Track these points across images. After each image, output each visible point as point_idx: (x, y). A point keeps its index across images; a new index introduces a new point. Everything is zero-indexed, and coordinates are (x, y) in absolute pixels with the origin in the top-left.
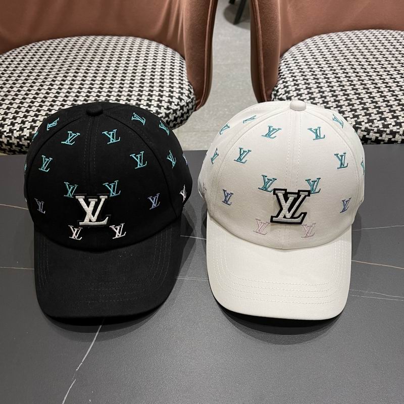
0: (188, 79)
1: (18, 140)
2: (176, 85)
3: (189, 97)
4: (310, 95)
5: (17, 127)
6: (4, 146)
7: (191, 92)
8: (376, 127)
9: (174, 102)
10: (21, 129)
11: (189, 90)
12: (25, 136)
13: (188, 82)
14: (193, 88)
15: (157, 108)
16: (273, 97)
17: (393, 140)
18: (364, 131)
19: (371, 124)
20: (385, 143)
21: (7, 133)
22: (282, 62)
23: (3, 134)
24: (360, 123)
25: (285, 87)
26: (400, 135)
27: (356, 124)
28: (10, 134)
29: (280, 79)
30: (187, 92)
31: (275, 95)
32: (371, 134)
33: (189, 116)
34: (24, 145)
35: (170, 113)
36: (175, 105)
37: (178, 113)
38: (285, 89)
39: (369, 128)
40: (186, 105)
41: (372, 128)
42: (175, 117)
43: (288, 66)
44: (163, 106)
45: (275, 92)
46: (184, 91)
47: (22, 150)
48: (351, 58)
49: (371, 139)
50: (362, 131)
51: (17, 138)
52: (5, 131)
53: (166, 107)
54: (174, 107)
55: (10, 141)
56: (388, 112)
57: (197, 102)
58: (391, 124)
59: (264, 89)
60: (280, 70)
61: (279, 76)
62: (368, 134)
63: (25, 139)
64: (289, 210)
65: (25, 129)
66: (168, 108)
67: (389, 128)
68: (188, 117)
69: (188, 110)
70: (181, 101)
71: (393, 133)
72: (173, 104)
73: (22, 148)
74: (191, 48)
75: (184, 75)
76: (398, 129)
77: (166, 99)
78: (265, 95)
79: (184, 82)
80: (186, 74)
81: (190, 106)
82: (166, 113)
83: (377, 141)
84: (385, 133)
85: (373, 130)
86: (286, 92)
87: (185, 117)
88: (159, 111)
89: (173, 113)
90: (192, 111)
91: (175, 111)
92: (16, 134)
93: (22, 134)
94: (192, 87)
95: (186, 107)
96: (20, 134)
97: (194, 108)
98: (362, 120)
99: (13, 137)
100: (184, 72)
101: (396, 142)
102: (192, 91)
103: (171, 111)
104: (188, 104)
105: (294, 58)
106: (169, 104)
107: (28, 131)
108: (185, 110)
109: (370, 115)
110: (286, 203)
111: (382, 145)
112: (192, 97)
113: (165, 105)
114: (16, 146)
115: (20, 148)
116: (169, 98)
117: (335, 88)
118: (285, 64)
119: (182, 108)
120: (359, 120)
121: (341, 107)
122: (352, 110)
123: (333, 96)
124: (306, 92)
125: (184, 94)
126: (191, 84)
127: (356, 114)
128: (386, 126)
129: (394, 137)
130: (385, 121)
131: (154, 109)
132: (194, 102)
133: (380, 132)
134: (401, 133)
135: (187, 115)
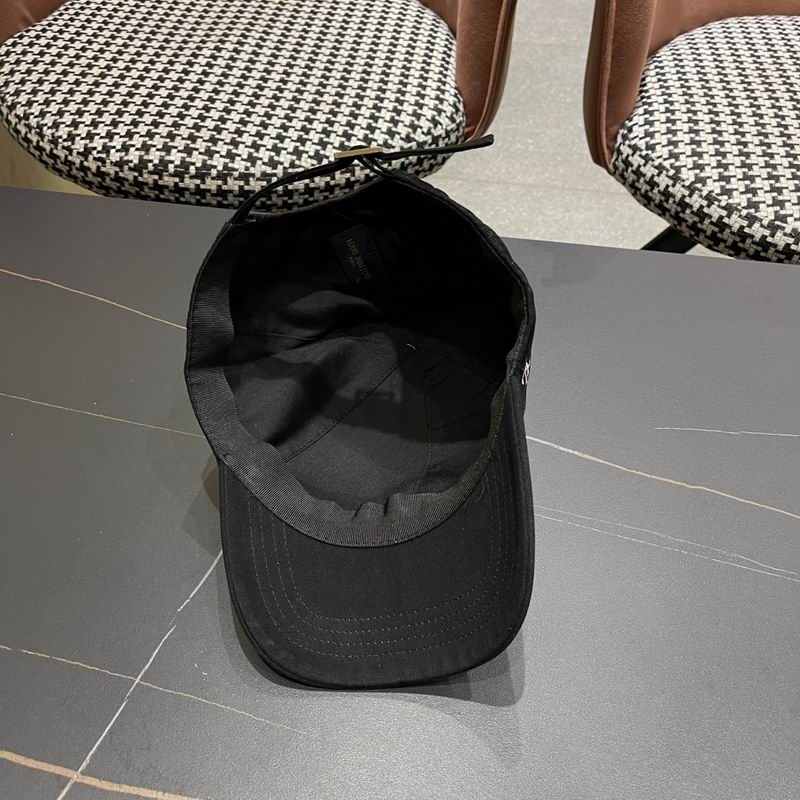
0: (456, 82)
1: (117, 169)
2: (431, 93)
3: (453, 120)
4: (694, 146)
5: (117, 142)
6: (90, 176)
7: (457, 110)
9: (421, 128)
10: (125, 148)
11: (455, 106)
12: (131, 162)
13: (456, 88)
14: (464, 102)
15: (387, 137)
16: (619, 140)
18: (790, 235)
21: (98, 152)
22: (652, 67)
23: (91, 153)
24: (783, 219)
25: (647, 122)
27: (775, 220)
28: (104, 156)
29: (640, 103)
30: (449, 110)
31: (625, 137)
33: (448, 158)
34: (127, 180)
36: (423, 133)
38: (647, 127)
40: (444, 135)
42: (419, 157)
43: (661, 78)
44: (399, 134)
45: (626, 132)
46: (445, 106)
47: (123, 188)
50: (785, 234)
51: (115, 164)
52: (95, 148)
53: (403, 136)
54: (420, 137)
55: (103, 169)
57: (466, 130)
59: (604, 122)
60: (645, 85)
61: (639, 98)
62: (796, 243)
63: (130, 169)
65: (132, 149)
66: (408, 139)
69: (447, 146)
70: (436, 126)
72: (419, 130)
73: (123, 185)
74: (469, 21)
75: (449, 73)
77: (407, 120)
78: (604, 133)
79: (447, 87)
80: (454, 71)
81: (453, 138)
82: (402, 148)
86: (648, 134)
87: (440, 158)
88: (390, 141)
91: (421, 146)
92: (115, 156)
93: (126, 158)
94: (461, 99)
95: (444, 139)
96: (121, 158)
97: (460, 143)
98: (788, 213)
99: (108, 161)
100: (450, 67)
102: (461, 107)
103: (414, 144)
104: (448, 133)
105: (678, 61)
106: (411, 130)
107: (138, 153)
108: (441, 144)
112: (459, 119)
113: (403, 130)
114: (112, 180)
115: (118, 185)
116: (413, 118)
117: (748, 138)
118: (657, 74)
119: (435, 140)
120: (782, 212)
121: (752, 179)
122: (773, 189)
123: (741, 154)
124: (687, 138)
125: (445, 112)
126: (460, 93)
127: (780, 198)
131: (379, 137)
132: (461, 131)
135: (444, 154)
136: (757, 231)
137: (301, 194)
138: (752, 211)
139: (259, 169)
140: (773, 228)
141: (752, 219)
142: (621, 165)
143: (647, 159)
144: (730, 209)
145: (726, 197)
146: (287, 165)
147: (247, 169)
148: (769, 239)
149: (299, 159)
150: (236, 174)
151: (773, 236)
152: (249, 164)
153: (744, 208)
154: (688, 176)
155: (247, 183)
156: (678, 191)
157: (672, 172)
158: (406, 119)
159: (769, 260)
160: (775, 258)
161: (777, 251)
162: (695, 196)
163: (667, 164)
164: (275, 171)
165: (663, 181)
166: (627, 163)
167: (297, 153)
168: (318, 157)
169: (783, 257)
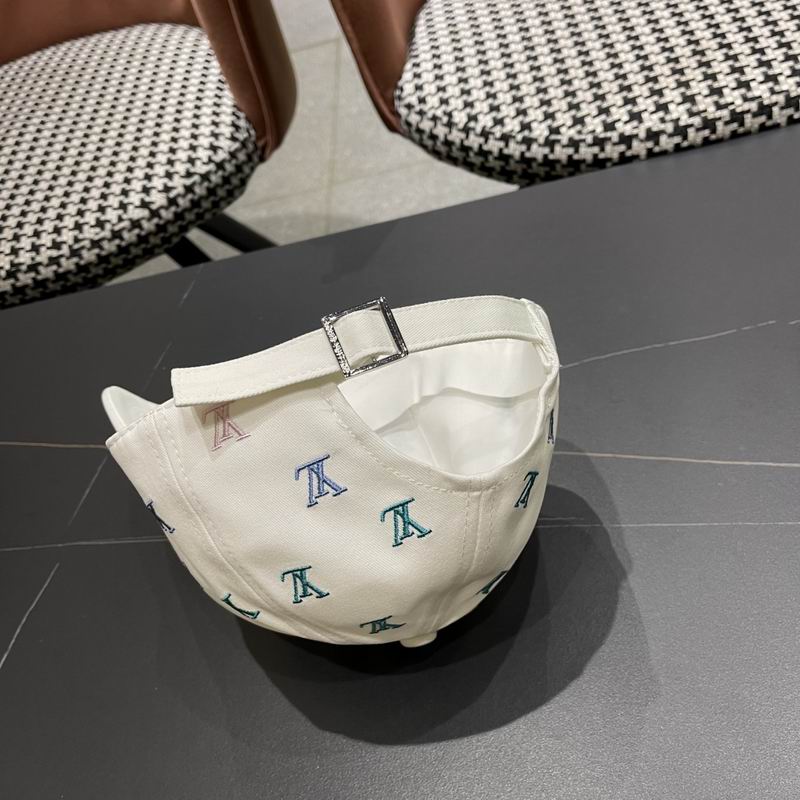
0: (235, 100)
2: (206, 120)
3: (233, 139)
4: (462, 85)
7: (237, 128)
8: (590, 132)
9: (200, 159)
11: (234, 125)
13: (235, 106)
14: (246, 117)
15: (166, 180)
17: (629, 153)
18: (568, 146)
19: (579, 127)
20: (615, 164)
22: (422, 15)
24: (555, 131)
25: (415, 76)
26: (642, 141)
27: (550, 135)
30: (226, 130)
31: (400, 98)
32: (583, 149)
33: (248, 176)
35: (194, 184)
36: (204, 163)
37: (213, 178)
38: (416, 81)
39: (577, 137)
40: (229, 158)
41: (582, 137)
42: (208, 189)
43: (430, 23)
44: (177, 173)
45: (399, 93)
46: (223, 129)
50: (563, 147)
54: (200, 168)
56: (616, 93)
57: (260, 144)
58: (619, 120)
62: (577, 151)
66: (189, 175)
67: (614, 129)
68: (243, 183)
69: (239, 168)
70: (216, 152)
71: (626, 140)
72: (198, 162)
76: (635, 128)
77: (184, 156)
79: (223, 108)
81: (242, 156)
82: (185, 186)
83: (599, 163)
84: (610, 143)
85: (584, 141)
86: (417, 88)
87: (235, 181)
88: (170, 184)
89: (202, 183)
90: (251, 164)
91: (205, 177)
94: (242, 115)
95: (230, 161)
97: (256, 158)
98: (561, 123)
101: (635, 157)
102: (242, 123)
103: (196, 178)
104: (233, 155)
106: (189, 165)
108: (229, 167)
109: (577, 106)
111: (611, 171)
112: (242, 136)
113: (181, 168)
116: (190, 152)
117: (514, 58)
118: (427, 21)
119: (220, 166)
120: (555, 124)
121: (521, 99)
122: (543, 103)
123: (508, 76)
124: (455, 79)
125: (223, 134)
126: (239, 110)
127: (551, 110)
128: (609, 127)
129: (629, 147)
130: (608, 116)
131: (158, 183)
132: (251, 146)
133: (599, 142)
134: (642, 135)
135: (240, 176)
136: (538, 152)
137: (97, 265)
138: (526, 133)
139: (44, 255)
140: (550, 144)
141: (528, 142)
142: (405, 127)
143: (421, 113)
144: (506, 138)
145: (498, 128)
146: (71, 242)
147: (33, 259)
148: (551, 157)
149: (81, 231)
150: (24, 268)
151: (552, 151)
152: (33, 254)
153: (518, 133)
154: (460, 118)
155: (38, 273)
156: (456, 136)
157: (445, 119)
158: (182, 155)
159: (560, 177)
160: (565, 174)
161: (564, 166)
162: (472, 136)
163: (439, 113)
164: (61, 252)
165: (441, 131)
166: (409, 124)
167: (78, 227)
168: (100, 224)
169: (571, 170)
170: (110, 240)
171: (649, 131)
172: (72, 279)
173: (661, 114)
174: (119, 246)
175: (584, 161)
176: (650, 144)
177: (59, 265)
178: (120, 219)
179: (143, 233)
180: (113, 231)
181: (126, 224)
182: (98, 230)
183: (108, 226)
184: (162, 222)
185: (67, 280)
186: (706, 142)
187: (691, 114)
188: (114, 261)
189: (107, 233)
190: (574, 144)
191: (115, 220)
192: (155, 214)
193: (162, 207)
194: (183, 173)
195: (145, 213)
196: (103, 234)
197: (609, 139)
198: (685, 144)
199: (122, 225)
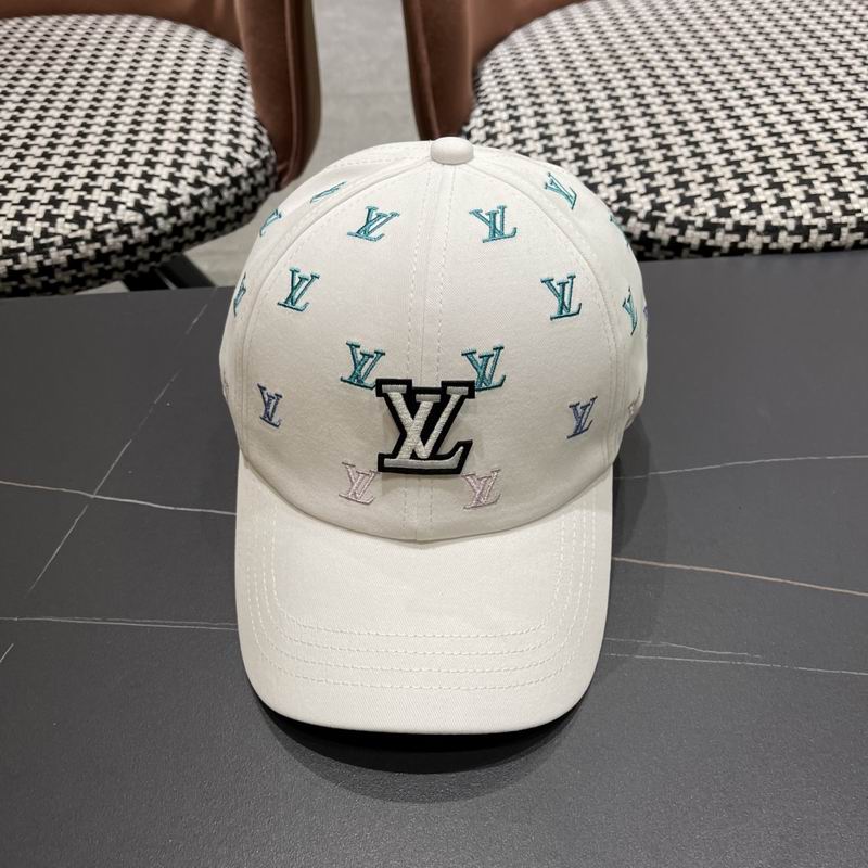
0: (256, 112)
2: (223, 127)
3: (254, 155)
4: (545, 142)
7: (260, 144)
8: (700, 215)
9: (213, 168)
11: (255, 138)
13: (256, 119)
14: (269, 134)
15: (169, 184)
17: (742, 245)
18: (673, 226)
19: (687, 207)
20: (723, 255)
22: (487, 64)
24: (661, 207)
25: (487, 123)
26: (759, 234)
27: (652, 211)
29: (477, 104)
30: (248, 144)
32: (690, 232)
33: (261, 202)
35: (203, 195)
36: (217, 174)
37: (226, 194)
38: (488, 128)
39: (685, 218)
40: (246, 175)
41: (691, 218)
42: (217, 205)
43: (498, 74)
44: (184, 178)
46: (243, 140)
48: (650, 53)
49: (689, 245)
50: (667, 226)
54: (213, 180)
56: (730, 179)
57: (279, 168)
58: (735, 207)
60: (480, 85)
61: (475, 100)
62: (682, 233)
64: (425, 436)
66: (198, 183)
67: (729, 216)
68: (255, 207)
69: (254, 190)
70: (233, 165)
71: (742, 230)
72: (211, 172)
74: (252, 32)
75: (246, 103)
76: (753, 218)
77: (195, 161)
79: (244, 118)
80: (252, 100)
81: (260, 177)
82: (191, 196)
83: (705, 251)
84: (722, 230)
85: (693, 223)
87: (247, 204)
88: (174, 190)
89: (212, 196)
90: (267, 189)
91: (217, 190)
94: (264, 131)
95: (246, 179)
97: (272, 184)
98: (666, 199)
101: (748, 251)
102: (264, 140)
103: (206, 189)
104: (251, 172)
105: (516, 55)
106: (199, 173)
108: (245, 186)
109: (685, 185)
110: (413, 417)
111: (716, 260)
112: (263, 154)
113: (189, 174)
116: (202, 159)
117: (606, 124)
118: (494, 71)
119: (235, 181)
120: (659, 200)
121: (618, 168)
122: (644, 175)
123: (600, 141)
124: (536, 134)
125: (242, 146)
126: (261, 124)
127: (654, 184)
128: (724, 212)
129: (744, 238)
130: (722, 201)
131: (159, 186)
132: (270, 168)
133: (710, 228)
134: (761, 227)
135: (253, 199)
137: (64, 270)
138: (624, 204)
140: (652, 220)
141: (625, 214)
146: (37, 234)
148: (651, 235)
149: (53, 224)
151: (653, 229)
153: (614, 202)
158: (192, 160)
160: (662, 256)
161: (663, 248)
164: (21, 245)
167: (50, 218)
168: (79, 220)
169: (670, 253)
170: (88, 242)
171: (768, 224)
172: (29, 280)
173: (782, 209)
174: (98, 251)
175: (688, 245)
176: (767, 239)
177: (17, 261)
178: (106, 219)
179: (131, 241)
180: (94, 231)
181: (112, 226)
182: (75, 226)
183: (89, 224)
184: (156, 233)
185: (22, 281)
186: (827, 247)
187: (816, 215)
188: (87, 268)
189: (86, 233)
190: (681, 225)
191: (99, 220)
192: (150, 221)
193: (160, 215)
194: (191, 181)
195: (139, 218)
196: (80, 233)
197: (723, 225)
198: (805, 245)
199: (106, 226)
